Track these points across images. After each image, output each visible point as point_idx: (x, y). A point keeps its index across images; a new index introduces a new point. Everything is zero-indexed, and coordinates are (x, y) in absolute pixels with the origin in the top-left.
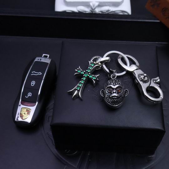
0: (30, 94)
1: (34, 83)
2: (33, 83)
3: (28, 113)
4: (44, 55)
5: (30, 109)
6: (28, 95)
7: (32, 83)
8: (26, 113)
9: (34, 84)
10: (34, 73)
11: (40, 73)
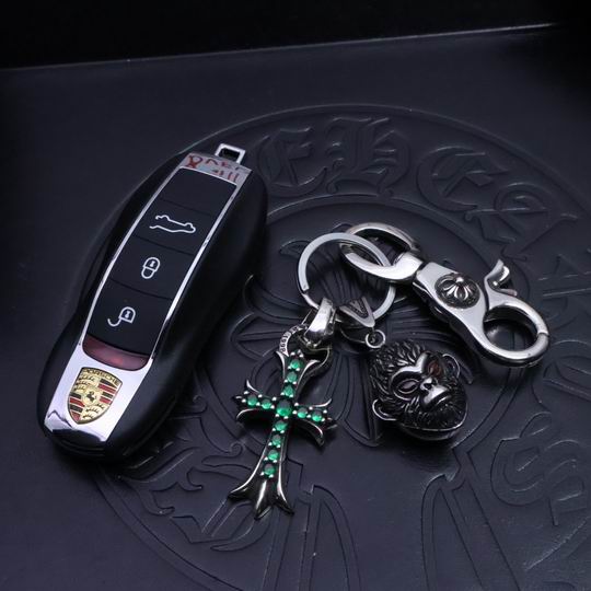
0: (127, 315)
1: (156, 264)
2: (151, 267)
3: (107, 398)
4: (223, 146)
5: (118, 381)
6: (120, 318)
7: (145, 267)
8: (98, 394)
9: (154, 271)
10: (163, 222)
11: (188, 228)
